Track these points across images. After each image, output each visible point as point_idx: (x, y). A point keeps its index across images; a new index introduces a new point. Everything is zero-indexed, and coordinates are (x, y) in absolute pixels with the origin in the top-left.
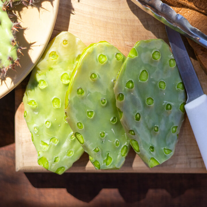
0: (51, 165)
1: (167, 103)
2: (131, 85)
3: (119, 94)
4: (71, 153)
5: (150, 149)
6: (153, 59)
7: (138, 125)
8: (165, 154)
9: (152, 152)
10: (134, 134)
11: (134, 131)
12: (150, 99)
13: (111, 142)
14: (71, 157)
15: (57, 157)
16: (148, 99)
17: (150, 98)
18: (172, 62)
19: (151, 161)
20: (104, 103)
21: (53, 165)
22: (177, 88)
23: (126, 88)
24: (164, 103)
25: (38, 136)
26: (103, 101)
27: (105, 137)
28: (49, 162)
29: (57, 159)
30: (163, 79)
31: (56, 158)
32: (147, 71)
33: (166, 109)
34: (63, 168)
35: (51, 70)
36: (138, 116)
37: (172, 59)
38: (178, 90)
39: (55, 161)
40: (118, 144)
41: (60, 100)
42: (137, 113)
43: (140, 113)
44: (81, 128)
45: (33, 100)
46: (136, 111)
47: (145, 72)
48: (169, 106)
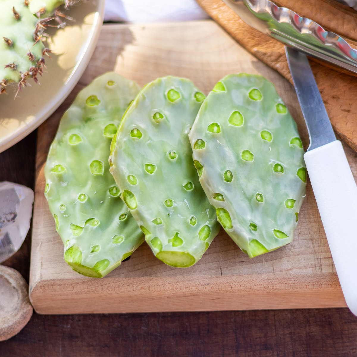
0: (87, 257)
1: (276, 163)
2: (215, 128)
3: (198, 140)
4: (120, 240)
5: (250, 227)
6: (251, 100)
7: (229, 189)
8: (275, 237)
9: (253, 231)
10: (223, 200)
11: (222, 196)
12: (248, 153)
13: (182, 217)
14: (119, 244)
15: (98, 246)
16: (244, 152)
17: (247, 151)
18: (281, 108)
19: (253, 245)
20: (173, 158)
21: (89, 256)
22: (291, 143)
23: (207, 131)
24: (271, 162)
25: (66, 217)
26: (173, 155)
27: (172, 207)
28: (82, 252)
29: (97, 248)
30: (268, 129)
31: (95, 247)
32: (242, 114)
33: (275, 171)
34: (106, 262)
35: (89, 122)
36: (229, 174)
37: (280, 104)
38: (293, 147)
39: (92, 252)
40: (195, 223)
41: (103, 164)
42: (227, 170)
43: (231, 171)
44: (134, 183)
45: (59, 165)
46: (225, 168)
47: (237, 114)
48: (279, 167)
